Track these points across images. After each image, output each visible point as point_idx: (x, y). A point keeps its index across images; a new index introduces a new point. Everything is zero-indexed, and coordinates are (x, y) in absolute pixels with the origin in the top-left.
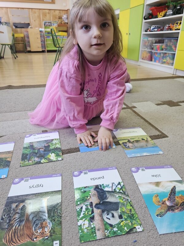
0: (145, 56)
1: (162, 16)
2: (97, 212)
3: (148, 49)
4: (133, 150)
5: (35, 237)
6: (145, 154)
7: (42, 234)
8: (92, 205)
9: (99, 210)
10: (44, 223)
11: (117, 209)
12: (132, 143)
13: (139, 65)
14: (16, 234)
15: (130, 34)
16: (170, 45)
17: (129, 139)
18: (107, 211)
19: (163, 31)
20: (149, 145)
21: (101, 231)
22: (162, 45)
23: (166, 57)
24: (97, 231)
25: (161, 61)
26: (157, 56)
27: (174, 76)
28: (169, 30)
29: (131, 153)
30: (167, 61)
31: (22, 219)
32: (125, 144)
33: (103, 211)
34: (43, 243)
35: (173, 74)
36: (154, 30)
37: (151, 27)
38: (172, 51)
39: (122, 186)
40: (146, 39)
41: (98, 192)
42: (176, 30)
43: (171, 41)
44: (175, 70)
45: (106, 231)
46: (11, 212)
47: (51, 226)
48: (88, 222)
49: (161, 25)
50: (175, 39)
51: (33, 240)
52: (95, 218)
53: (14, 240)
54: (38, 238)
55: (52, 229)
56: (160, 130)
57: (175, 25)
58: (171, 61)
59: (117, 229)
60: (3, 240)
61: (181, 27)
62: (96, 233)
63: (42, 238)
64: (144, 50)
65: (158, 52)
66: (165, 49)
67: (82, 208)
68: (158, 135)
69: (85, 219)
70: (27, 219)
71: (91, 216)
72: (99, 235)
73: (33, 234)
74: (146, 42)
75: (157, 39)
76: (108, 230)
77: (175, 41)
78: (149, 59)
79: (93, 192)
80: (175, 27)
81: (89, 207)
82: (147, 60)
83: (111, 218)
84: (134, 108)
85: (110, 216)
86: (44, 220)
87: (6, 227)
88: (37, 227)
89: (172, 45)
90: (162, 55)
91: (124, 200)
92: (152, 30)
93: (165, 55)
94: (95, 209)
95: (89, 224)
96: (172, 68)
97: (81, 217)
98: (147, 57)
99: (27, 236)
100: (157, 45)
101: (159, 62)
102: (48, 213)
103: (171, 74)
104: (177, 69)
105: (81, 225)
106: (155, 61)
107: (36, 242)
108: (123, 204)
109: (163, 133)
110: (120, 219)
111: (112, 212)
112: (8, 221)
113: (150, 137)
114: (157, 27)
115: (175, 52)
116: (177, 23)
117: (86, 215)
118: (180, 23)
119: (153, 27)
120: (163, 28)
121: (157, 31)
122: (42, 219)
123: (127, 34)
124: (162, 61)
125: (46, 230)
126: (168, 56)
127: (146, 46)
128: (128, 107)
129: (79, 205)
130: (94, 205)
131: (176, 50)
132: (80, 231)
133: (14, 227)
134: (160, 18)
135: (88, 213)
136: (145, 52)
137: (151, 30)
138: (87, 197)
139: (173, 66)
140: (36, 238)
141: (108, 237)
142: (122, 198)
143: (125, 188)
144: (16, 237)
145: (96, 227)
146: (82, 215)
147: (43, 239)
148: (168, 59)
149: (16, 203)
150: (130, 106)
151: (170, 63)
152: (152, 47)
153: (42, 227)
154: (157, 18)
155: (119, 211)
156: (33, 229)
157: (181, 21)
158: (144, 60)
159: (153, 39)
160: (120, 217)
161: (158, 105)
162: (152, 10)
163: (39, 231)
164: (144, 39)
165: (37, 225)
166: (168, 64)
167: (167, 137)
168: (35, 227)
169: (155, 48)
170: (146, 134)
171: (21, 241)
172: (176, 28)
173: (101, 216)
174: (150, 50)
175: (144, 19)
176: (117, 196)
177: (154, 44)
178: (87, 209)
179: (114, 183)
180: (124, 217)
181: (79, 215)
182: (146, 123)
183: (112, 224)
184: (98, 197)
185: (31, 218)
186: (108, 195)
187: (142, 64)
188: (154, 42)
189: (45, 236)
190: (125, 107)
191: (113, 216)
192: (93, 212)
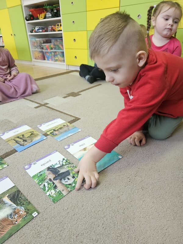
0: (37, 56)
1: (43, 18)
2: (57, 182)
3: (38, 49)
4: (60, 135)
5: (15, 221)
6: (70, 135)
7: (20, 216)
8: (51, 180)
9: (58, 180)
10: (16, 210)
11: (69, 174)
12: (57, 131)
13: (34, 65)
15: (15, 35)
16: (57, 44)
17: (54, 129)
18: (63, 178)
19: (47, 32)
20: (70, 129)
21: (65, 190)
22: (50, 45)
23: (57, 55)
24: (62, 192)
25: (53, 59)
26: (48, 55)
27: (68, 71)
28: (53, 31)
29: (60, 138)
30: (59, 58)
32: (53, 133)
33: (61, 180)
34: (24, 220)
35: (67, 70)
36: (39, 31)
37: (35, 28)
38: (60, 50)
39: (66, 160)
40: (34, 40)
41: (51, 171)
42: (58, 31)
43: (57, 41)
44: (67, 65)
45: (68, 189)
47: (23, 208)
48: (54, 190)
49: (44, 26)
50: (60, 39)
51: (15, 224)
52: (57, 186)
54: (18, 221)
55: (25, 209)
56: (74, 116)
57: (57, 26)
58: (62, 59)
59: (74, 184)
61: (62, 28)
62: (62, 193)
63: (21, 219)
64: (34, 50)
65: (49, 51)
66: (54, 48)
67: (44, 185)
68: (74, 120)
69: (50, 190)
71: (54, 186)
72: (64, 193)
73: (12, 221)
74: (35, 43)
75: (44, 39)
76: (69, 188)
77: (60, 40)
78: (42, 58)
79: (47, 172)
80: (57, 28)
81: (50, 182)
82: (40, 59)
83: (68, 181)
84: (47, 104)
85: (67, 180)
88: (12, 216)
89: (59, 44)
90: (53, 54)
91: (71, 167)
92: (38, 31)
93: (56, 54)
94: (54, 181)
95: (55, 191)
96: (65, 65)
97: (46, 190)
98: (40, 56)
99: (8, 225)
100: (46, 45)
101: (52, 60)
103: (65, 69)
104: (68, 65)
105: (49, 194)
106: (48, 60)
107: (19, 223)
108: (72, 170)
109: (76, 118)
110: (73, 178)
111: (67, 177)
113: (69, 122)
114: (41, 28)
115: (63, 50)
116: (58, 25)
117: (50, 187)
118: (61, 25)
119: (37, 28)
120: (47, 29)
121: (42, 32)
123: (11, 35)
124: (55, 59)
125: (21, 212)
126: (58, 54)
127: (35, 46)
128: (41, 105)
129: (41, 184)
130: (52, 179)
131: (63, 48)
132: (51, 198)
134: (41, 20)
135: (50, 186)
136: (36, 51)
137: (36, 31)
138: (45, 177)
139: (64, 62)
140: (17, 221)
141: (71, 191)
142: (70, 167)
143: (69, 160)
145: (61, 190)
146: (47, 189)
147: (23, 218)
148: (59, 57)
150: (43, 103)
151: (62, 60)
152: (42, 47)
153: (17, 213)
154: (39, 19)
155: (71, 174)
156: (10, 218)
157: (61, 23)
158: (38, 59)
159: (41, 40)
160: (73, 177)
161: (65, 97)
162: (32, 12)
163: (16, 217)
164: (32, 40)
166: (60, 61)
167: (79, 119)
168: (10, 217)
169: (45, 48)
170: (65, 122)
171: (5, 231)
172: (58, 30)
173: (61, 183)
174: (41, 50)
175: (26, 20)
176: (66, 167)
177: (43, 44)
178: (48, 184)
179: (59, 161)
180: (75, 176)
181: (45, 190)
182: (62, 114)
183: (70, 183)
184: (53, 173)
186: (59, 169)
187: (36, 64)
188: (42, 42)
189: (23, 216)
190: (39, 105)
191: (69, 179)
192: (54, 183)
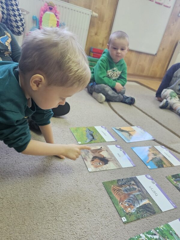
7: (126, 207)
10: (132, 206)
14: (118, 191)
31: (128, 191)
46: (129, 183)
47: (133, 212)
51: (120, 203)
53: (115, 192)
60: (113, 186)
70: (129, 194)
73: (123, 201)
86: (134, 206)
87: (120, 184)
88: (128, 202)
97: (147, 235)
102: (140, 207)
112: (123, 183)
122: (134, 203)
125: (129, 209)
129: (156, 231)
132: (136, 237)
133: (121, 188)
138: (168, 238)
140: (122, 204)
144: (117, 192)
149: (135, 183)
153: (129, 206)
156: (126, 200)
163: (126, 204)
165: (129, 202)
185: (131, 196)
189: (125, 210)
